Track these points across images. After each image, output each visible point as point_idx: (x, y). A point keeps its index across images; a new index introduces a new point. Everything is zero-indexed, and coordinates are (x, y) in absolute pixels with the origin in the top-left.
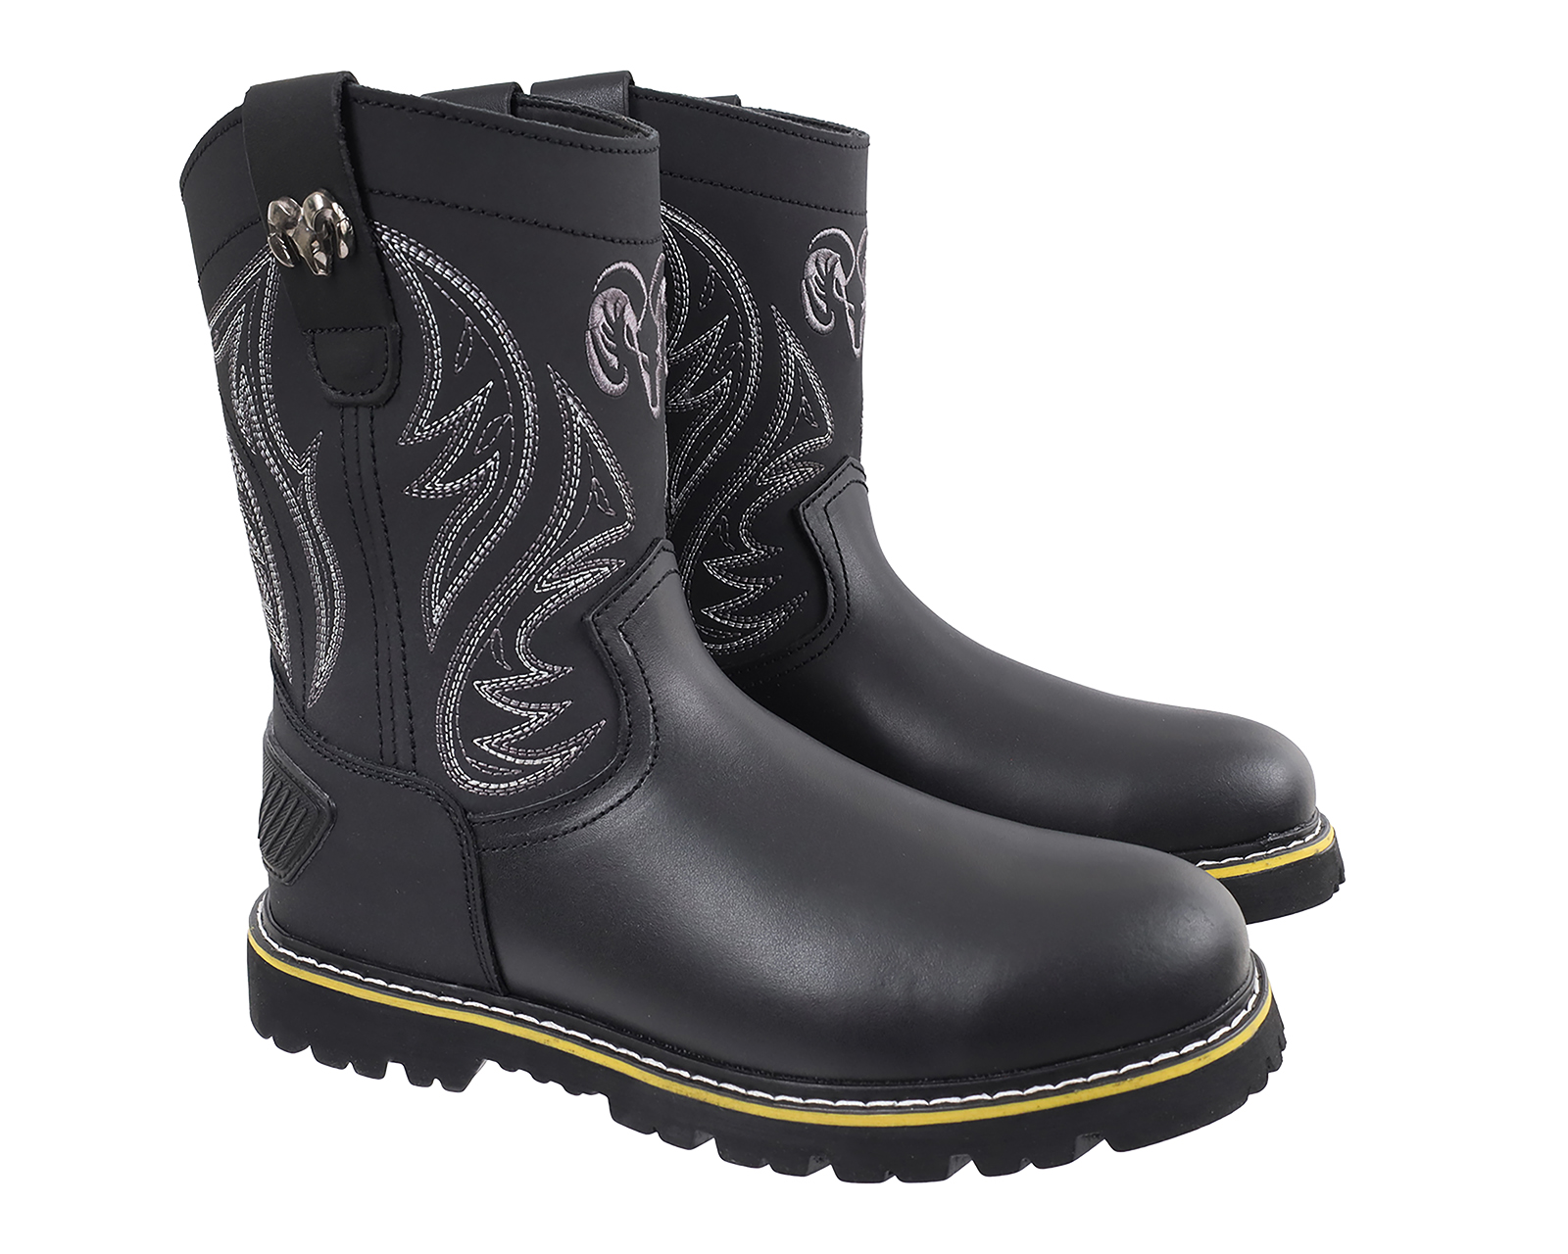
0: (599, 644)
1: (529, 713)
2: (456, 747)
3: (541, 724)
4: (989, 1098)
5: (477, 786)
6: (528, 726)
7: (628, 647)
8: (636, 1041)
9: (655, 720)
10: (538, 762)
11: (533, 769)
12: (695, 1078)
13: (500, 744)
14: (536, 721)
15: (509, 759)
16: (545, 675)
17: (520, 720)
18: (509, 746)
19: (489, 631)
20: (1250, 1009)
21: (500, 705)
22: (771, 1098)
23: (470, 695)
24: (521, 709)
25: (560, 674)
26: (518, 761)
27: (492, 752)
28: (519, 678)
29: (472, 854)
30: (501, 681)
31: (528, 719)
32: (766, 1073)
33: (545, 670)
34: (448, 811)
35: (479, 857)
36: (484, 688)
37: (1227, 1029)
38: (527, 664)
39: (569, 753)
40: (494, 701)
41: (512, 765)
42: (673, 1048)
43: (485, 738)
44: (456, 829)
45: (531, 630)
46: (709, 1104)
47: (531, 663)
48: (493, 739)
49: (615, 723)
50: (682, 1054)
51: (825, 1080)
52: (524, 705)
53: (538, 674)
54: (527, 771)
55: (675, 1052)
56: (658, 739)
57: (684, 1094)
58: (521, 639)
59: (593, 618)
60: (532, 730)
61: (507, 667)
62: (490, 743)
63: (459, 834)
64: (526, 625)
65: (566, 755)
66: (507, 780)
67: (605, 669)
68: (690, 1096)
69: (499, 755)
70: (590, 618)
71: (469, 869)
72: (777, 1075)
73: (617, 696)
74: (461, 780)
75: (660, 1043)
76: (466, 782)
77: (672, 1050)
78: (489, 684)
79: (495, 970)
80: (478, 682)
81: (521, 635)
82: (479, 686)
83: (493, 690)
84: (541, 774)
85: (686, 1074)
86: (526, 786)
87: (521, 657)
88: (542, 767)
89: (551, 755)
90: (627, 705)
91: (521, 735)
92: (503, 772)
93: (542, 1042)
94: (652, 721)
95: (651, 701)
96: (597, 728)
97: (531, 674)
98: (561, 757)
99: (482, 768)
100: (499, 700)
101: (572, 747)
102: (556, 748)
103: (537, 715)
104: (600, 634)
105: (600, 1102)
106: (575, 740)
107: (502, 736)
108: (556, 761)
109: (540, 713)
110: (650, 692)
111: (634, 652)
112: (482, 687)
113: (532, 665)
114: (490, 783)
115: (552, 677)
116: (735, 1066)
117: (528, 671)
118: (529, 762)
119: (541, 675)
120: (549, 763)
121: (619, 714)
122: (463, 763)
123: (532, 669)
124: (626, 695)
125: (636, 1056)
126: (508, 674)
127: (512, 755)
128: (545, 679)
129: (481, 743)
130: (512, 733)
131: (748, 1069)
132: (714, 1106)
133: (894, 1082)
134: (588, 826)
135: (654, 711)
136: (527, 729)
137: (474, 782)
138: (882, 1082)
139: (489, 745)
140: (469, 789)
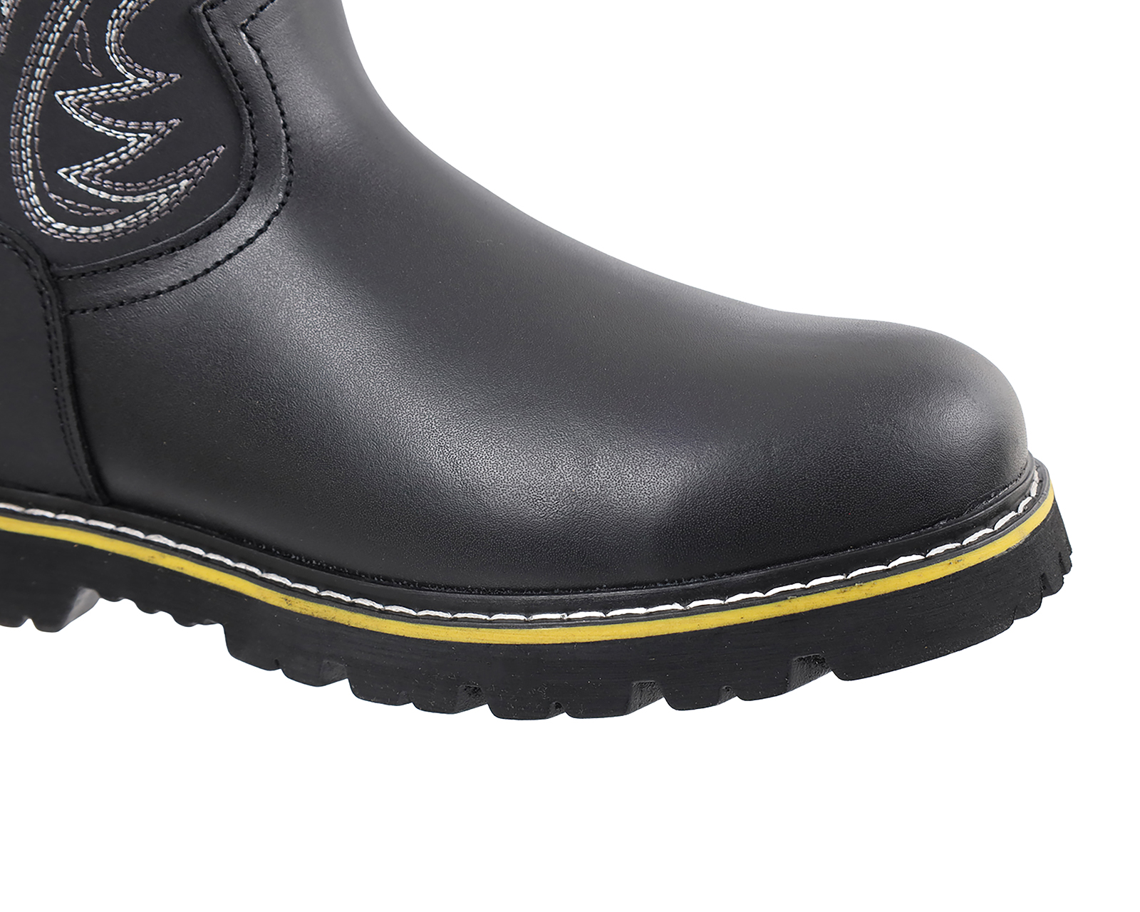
0: (212, 44)
1: (127, 134)
2: (37, 179)
3: (142, 150)
4: (681, 608)
5: (64, 231)
6: (126, 152)
7: (253, 53)
8: (256, 552)
9: (289, 150)
10: (139, 199)
11: (133, 208)
12: (324, 594)
13: (91, 175)
14: (135, 146)
15: (104, 195)
16: (145, 83)
17: (115, 144)
18: (103, 178)
19: (71, 23)
20: (1021, 510)
21: (90, 124)
22: (413, 613)
23: (50, 111)
24: (117, 129)
25: (163, 82)
26: (115, 198)
27: (82, 186)
28: (112, 87)
29: (57, 317)
30: (90, 91)
31: (125, 143)
32: (409, 584)
33: (144, 76)
34: (27, 263)
35: (65, 322)
36: (68, 100)
37: (988, 531)
38: (121, 68)
39: (178, 188)
40: (81, 119)
41: (106, 204)
42: (300, 560)
43: (73, 168)
44: (38, 288)
45: (124, 23)
46: (339, 624)
47: (126, 67)
48: (82, 169)
49: (237, 152)
50: (311, 566)
51: (480, 590)
52: (120, 123)
53: (136, 82)
54: (125, 210)
55: (302, 563)
56: (291, 172)
57: (309, 613)
58: (112, 35)
59: (204, 10)
60: (131, 157)
61: (97, 73)
62: (79, 175)
63: (41, 293)
64: (117, 17)
65: (174, 190)
66: (101, 222)
67: (222, 78)
68: (316, 615)
69: (92, 191)
70: (200, 9)
71: (54, 338)
72: (422, 586)
73: (239, 115)
74: (44, 222)
75: (286, 554)
76: (49, 225)
77: (300, 562)
78: (75, 96)
79: (89, 469)
80: (61, 93)
81: (112, 28)
82: (62, 97)
83: (81, 103)
84: (143, 215)
85: (314, 590)
86: (124, 230)
87: (114, 59)
88: (144, 205)
89: (155, 190)
90: (252, 127)
91: (117, 164)
92: (95, 212)
93: (146, 559)
94: (284, 150)
95: (285, 126)
96: (213, 156)
97: (127, 82)
98: (169, 193)
99: (70, 206)
100: (89, 118)
101: (182, 179)
102: (162, 181)
103: (138, 137)
104: (214, 32)
105: (214, 634)
106: (185, 171)
107: (93, 166)
108: (162, 197)
109: (141, 135)
110: (282, 114)
111: (263, 61)
112: (66, 100)
113: (128, 70)
114: (79, 225)
115: (154, 87)
116: (372, 578)
117: (124, 78)
118: (128, 199)
119: (140, 83)
120: (153, 201)
121: (242, 139)
122: (45, 202)
123: (129, 75)
124: (251, 114)
125: (256, 571)
126: (97, 82)
127: (107, 191)
128: (146, 89)
129: (68, 174)
130: (106, 161)
131: (387, 580)
132: (343, 625)
133: (565, 590)
134: (199, 280)
135: (288, 139)
136: (124, 156)
137: (60, 226)
138: (551, 591)
139: (78, 177)
140: (53, 234)
